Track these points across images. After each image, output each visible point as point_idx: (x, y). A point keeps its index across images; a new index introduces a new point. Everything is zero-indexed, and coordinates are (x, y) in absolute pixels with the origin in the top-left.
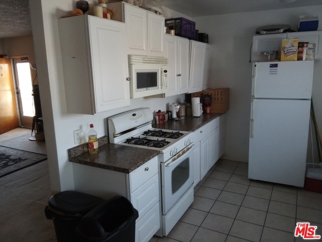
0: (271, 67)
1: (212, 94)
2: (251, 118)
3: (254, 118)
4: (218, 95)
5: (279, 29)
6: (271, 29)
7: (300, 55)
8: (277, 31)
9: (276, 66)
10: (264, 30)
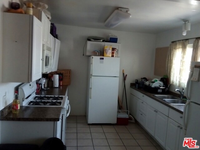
0: (100, 59)
1: (63, 73)
2: (90, 87)
3: (92, 87)
4: (67, 74)
5: (100, 39)
6: (96, 39)
7: (113, 54)
8: (99, 41)
9: (103, 59)
10: (93, 39)
